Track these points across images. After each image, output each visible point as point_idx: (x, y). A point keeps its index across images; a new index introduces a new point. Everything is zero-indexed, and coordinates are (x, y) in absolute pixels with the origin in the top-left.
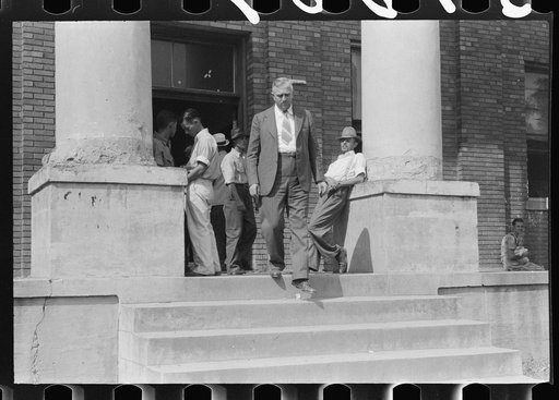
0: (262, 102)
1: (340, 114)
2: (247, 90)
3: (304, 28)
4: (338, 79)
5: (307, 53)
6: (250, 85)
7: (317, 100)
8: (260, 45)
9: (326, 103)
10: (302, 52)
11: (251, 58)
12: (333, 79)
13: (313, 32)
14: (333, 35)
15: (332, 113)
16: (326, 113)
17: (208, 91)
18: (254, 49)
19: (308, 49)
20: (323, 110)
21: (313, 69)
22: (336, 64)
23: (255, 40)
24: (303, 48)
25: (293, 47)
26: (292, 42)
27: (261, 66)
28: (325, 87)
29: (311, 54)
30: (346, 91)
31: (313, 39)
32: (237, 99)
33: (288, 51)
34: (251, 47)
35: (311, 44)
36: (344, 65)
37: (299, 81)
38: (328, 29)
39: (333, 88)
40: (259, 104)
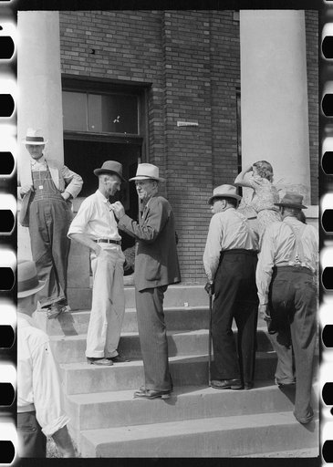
0: (162, 142)
1: (228, 150)
2: (149, 132)
3: (196, 79)
4: (226, 121)
5: (199, 100)
6: (151, 128)
7: (207, 139)
8: (159, 94)
9: (215, 141)
10: (195, 100)
11: (152, 104)
12: (222, 121)
13: (204, 82)
14: (221, 84)
15: (221, 150)
16: (216, 150)
17: (118, 134)
18: (155, 98)
19: (199, 96)
20: (213, 148)
21: (203, 113)
22: (223, 108)
23: (155, 90)
24: (195, 95)
25: (187, 95)
26: (186, 90)
27: (160, 111)
28: (214, 128)
29: (202, 100)
30: (233, 131)
31: (204, 88)
32: (141, 139)
33: (182, 98)
34: (152, 96)
35: (202, 92)
36: (230, 109)
37: (192, 124)
38: (217, 79)
39: (221, 129)
40: (159, 143)
